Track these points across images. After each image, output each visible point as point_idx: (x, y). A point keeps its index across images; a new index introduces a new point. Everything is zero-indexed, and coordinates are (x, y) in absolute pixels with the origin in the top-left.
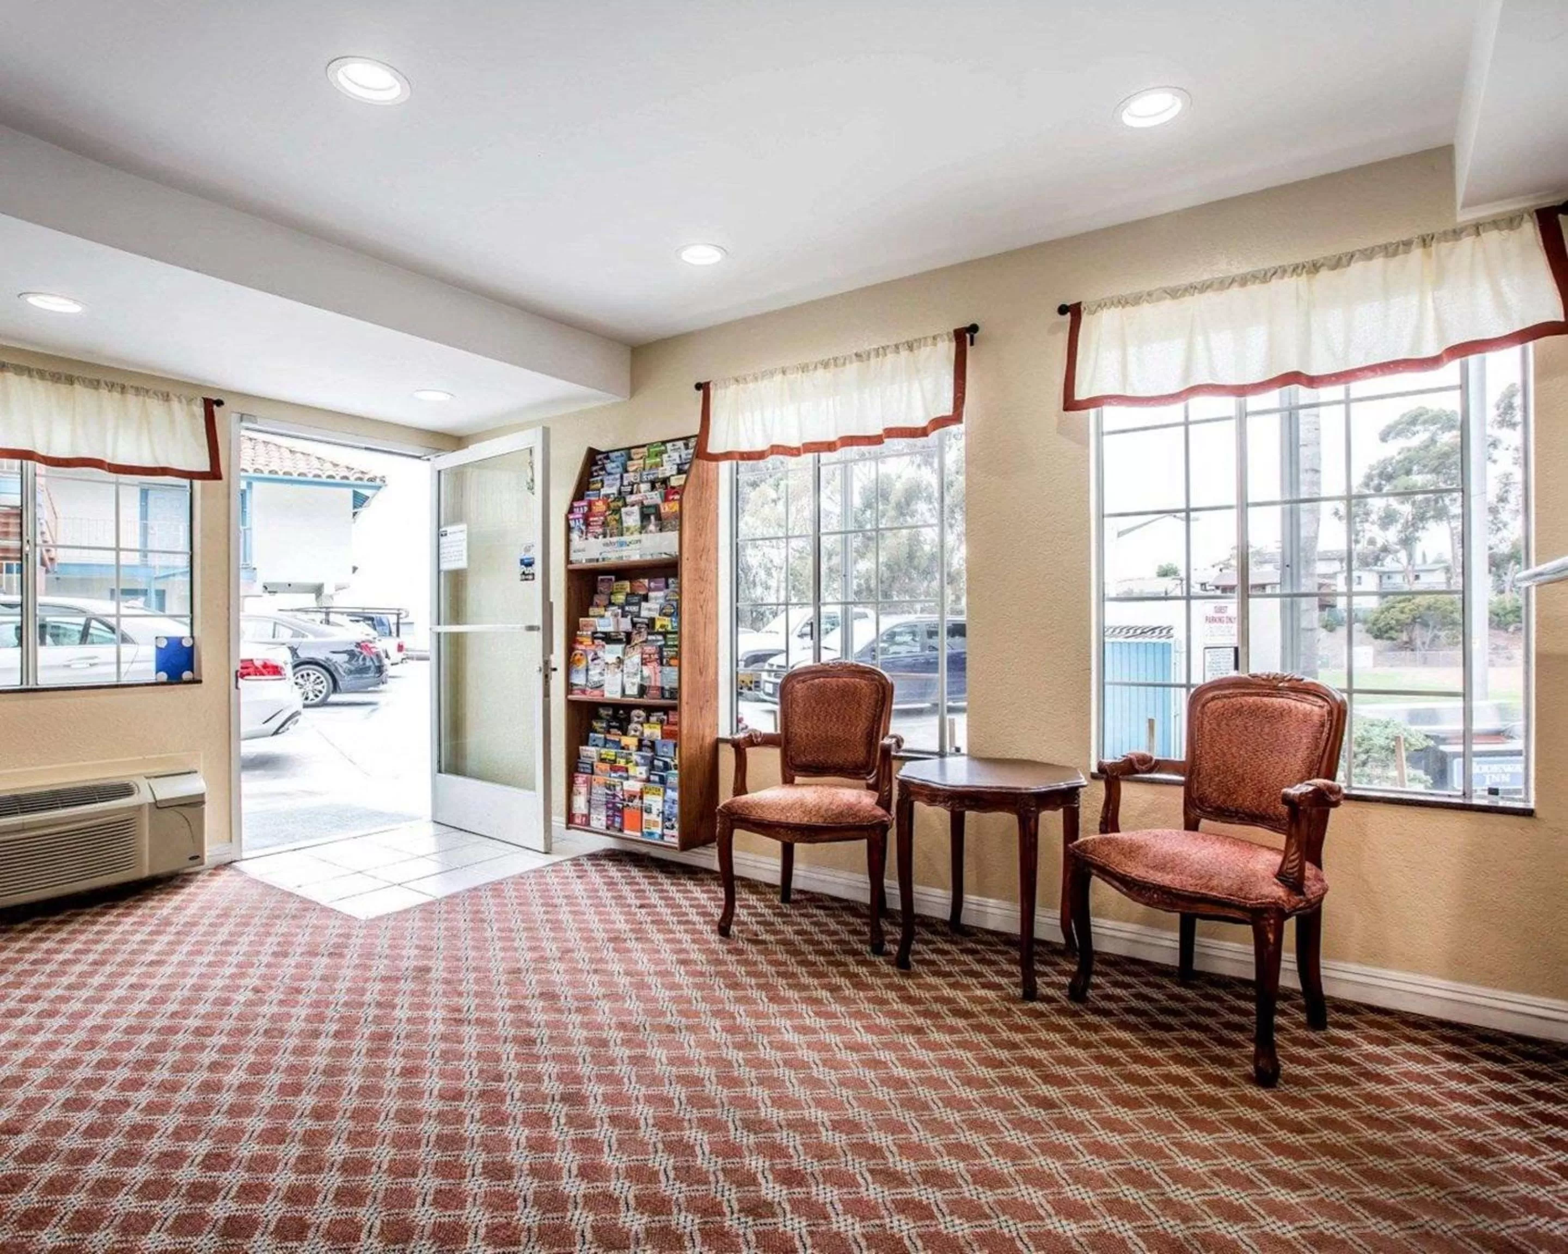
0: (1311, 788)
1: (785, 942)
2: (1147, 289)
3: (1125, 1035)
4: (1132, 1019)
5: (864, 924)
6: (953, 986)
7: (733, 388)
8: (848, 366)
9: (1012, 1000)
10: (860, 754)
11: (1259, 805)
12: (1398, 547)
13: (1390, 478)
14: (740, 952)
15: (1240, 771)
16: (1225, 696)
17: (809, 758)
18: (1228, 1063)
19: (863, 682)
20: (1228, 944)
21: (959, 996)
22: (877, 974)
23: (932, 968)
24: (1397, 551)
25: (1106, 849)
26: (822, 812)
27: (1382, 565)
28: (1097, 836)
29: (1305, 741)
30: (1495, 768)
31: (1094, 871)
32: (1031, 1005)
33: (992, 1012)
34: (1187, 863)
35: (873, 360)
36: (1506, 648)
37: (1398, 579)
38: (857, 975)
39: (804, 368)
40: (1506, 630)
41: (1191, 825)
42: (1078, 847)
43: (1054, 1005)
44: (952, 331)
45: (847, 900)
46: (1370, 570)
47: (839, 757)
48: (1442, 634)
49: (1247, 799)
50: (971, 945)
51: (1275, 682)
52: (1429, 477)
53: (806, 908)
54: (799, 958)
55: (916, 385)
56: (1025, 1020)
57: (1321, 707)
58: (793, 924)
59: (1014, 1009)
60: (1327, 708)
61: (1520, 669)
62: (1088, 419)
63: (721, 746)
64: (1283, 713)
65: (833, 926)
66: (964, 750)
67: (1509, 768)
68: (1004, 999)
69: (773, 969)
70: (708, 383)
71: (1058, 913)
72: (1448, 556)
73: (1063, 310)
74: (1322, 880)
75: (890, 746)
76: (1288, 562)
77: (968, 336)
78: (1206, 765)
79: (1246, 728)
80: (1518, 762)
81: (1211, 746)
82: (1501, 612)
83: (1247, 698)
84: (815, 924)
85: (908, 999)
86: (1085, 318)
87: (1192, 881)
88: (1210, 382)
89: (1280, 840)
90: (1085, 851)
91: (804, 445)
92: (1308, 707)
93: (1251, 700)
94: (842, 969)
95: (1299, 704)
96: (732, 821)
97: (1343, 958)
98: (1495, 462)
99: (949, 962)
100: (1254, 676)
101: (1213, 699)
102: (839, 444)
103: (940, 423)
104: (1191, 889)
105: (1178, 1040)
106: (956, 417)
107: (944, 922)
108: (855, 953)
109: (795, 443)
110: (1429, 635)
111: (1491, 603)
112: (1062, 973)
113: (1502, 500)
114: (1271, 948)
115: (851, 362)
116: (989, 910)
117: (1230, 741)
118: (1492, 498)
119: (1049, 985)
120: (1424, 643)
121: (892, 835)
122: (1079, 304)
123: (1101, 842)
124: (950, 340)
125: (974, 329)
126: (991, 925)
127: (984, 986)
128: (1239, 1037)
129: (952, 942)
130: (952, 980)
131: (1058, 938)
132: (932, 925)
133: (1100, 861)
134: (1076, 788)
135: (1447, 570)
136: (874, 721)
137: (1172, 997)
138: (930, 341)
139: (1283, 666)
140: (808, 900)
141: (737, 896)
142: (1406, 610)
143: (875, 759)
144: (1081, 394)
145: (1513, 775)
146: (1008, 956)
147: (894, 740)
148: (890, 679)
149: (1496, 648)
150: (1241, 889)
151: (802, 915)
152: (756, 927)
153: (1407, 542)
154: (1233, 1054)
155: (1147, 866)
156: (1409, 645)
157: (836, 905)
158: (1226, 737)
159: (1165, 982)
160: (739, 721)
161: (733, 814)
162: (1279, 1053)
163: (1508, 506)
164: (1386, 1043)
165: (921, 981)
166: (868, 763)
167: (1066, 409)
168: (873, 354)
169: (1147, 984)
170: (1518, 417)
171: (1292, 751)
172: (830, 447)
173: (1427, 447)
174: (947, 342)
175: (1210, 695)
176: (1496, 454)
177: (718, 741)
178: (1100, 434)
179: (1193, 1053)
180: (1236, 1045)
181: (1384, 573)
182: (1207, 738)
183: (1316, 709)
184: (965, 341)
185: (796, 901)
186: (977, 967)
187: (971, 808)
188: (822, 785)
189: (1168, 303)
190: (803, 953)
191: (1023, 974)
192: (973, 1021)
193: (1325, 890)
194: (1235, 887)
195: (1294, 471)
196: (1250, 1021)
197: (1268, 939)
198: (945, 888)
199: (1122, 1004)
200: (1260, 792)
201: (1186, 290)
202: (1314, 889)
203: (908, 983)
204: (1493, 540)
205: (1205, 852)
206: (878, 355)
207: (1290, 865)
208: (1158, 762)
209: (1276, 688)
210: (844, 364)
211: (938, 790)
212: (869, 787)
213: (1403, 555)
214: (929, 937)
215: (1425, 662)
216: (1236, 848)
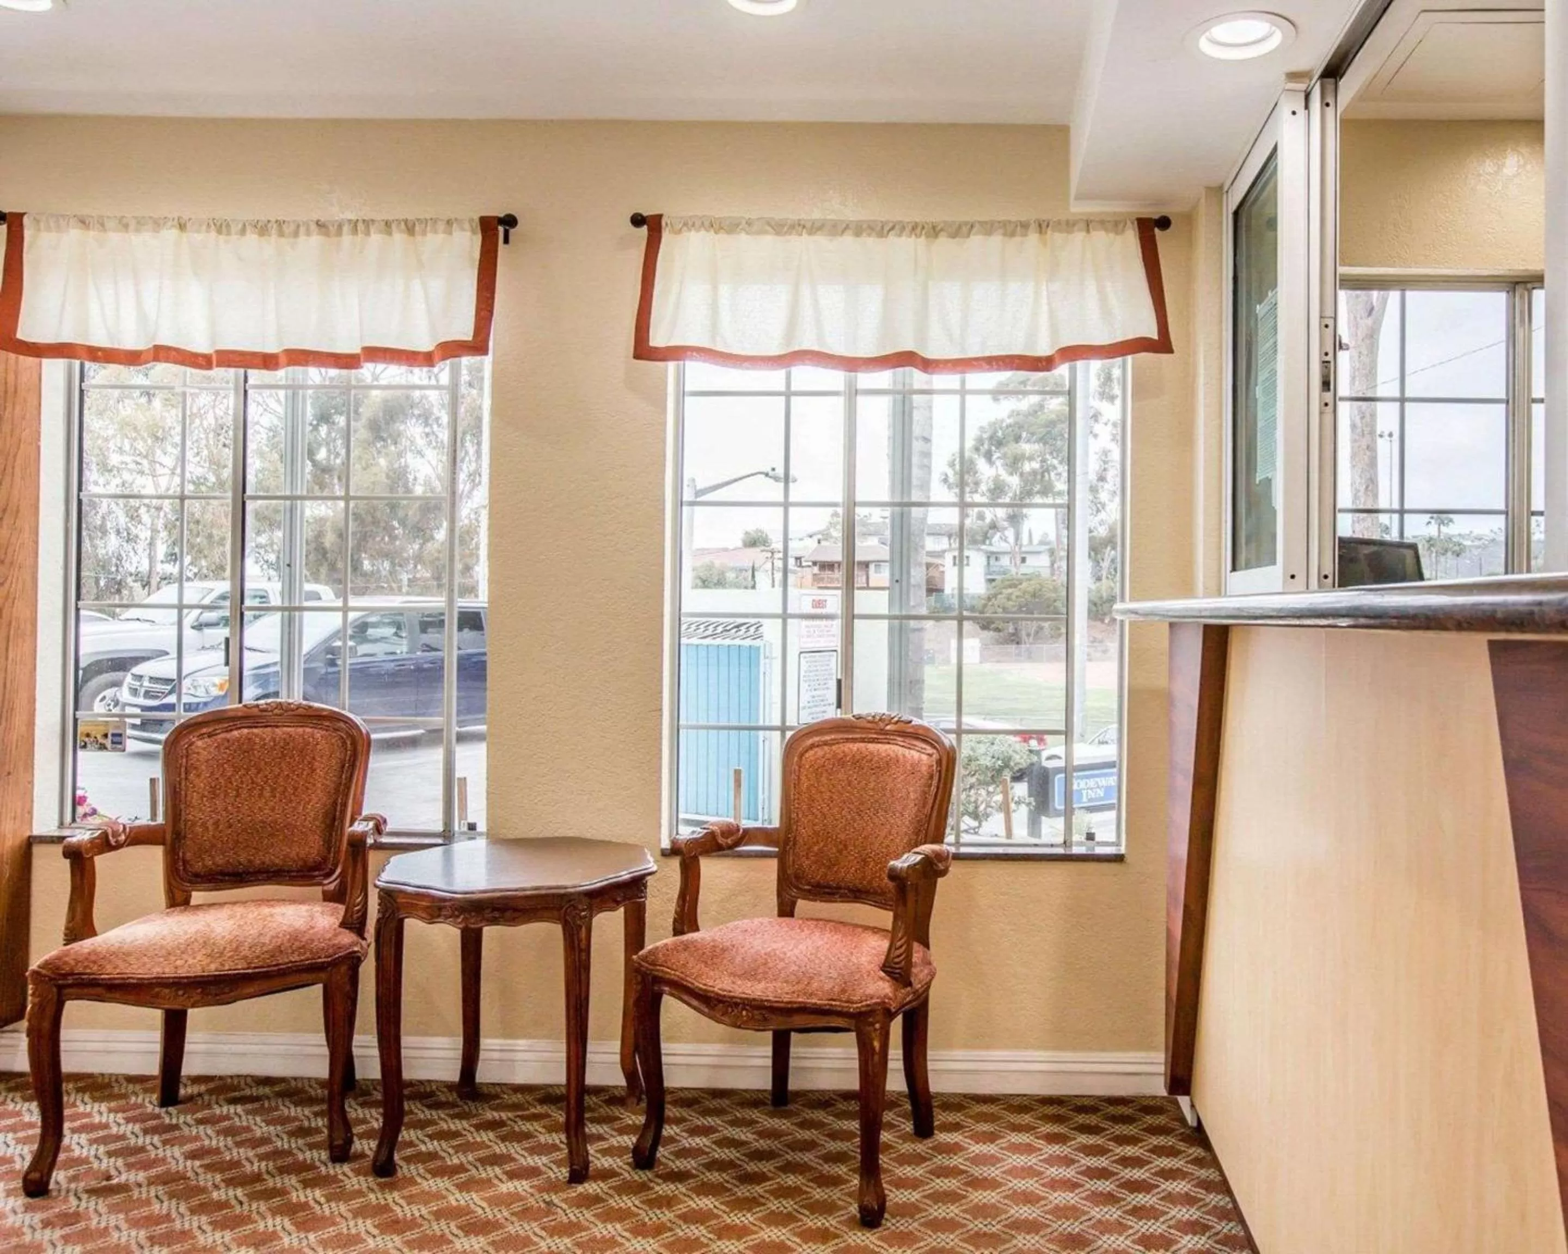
0: (919, 857)
1: (167, 1179)
2: (747, 216)
3: (706, 1203)
4: (714, 1177)
5: (316, 1114)
6: (463, 1187)
7: (75, 234)
8: (302, 238)
9: (553, 1187)
10: (311, 848)
11: (864, 878)
12: (1006, 524)
13: (1000, 444)
14: (70, 1218)
15: (842, 836)
16: (826, 743)
17: (220, 860)
18: (827, 1208)
19: (318, 734)
20: (828, 1050)
21: (475, 1200)
22: (341, 1195)
23: (432, 1165)
24: (1006, 529)
25: (683, 956)
26: (245, 951)
27: (991, 544)
28: (670, 940)
29: (912, 796)
30: (1091, 782)
31: (667, 989)
32: (580, 1189)
33: (526, 1214)
34: (781, 965)
35: (347, 239)
36: (1101, 641)
37: (1005, 561)
38: (304, 1206)
39: (222, 227)
40: (1102, 621)
41: (786, 910)
42: (644, 959)
43: (613, 1182)
44: (476, 217)
45: (282, 1080)
46: (979, 550)
47: (274, 856)
48: (1046, 625)
49: (849, 873)
50: (490, 1115)
51: (881, 725)
52: (1036, 447)
53: (209, 1106)
54: (195, 1202)
55: (417, 285)
56: (573, 1215)
57: (930, 755)
58: (182, 1141)
59: (556, 1201)
60: (936, 756)
61: (1114, 666)
62: (666, 371)
63: (37, 850)
64: (889, 763)
65: (260, 1128)
66: (482, 827)
67: (1103, 782)
68: (541, 1190)
69: (142, 1234)
70: (20, 216)
71: (616, 1045)
72: (1052, 537)
73: (638, 220)
74: (930, 963)
75: (364, 835)
76: (897, 577)
77: (501, 229)
78: (804, 832)
79: (850, 784)
80: (1111, 774)
81: (810, 807)
82: (1099, 602)
83: (851, 745)
84: (227, 1132)
85: (394, 1226)
86: (666, 237)
87: (787, 988)
88: (816, 348)
89: (886, 918)
90: (653, 964)
91: (218, 352)
92: (916, 755)
93: (855, 747)
94: (276, 1201)
95: (907, 752)
96: (60, 988)
97: (950, 1046)
98: (1096, 436)
99: (457, 1149)
100: (859, 718)
101: (812, 746)
102: (283, 359)
103: (452, 349)
104: (786, 998)
105: (772, 1192)
106: (478, 346)
107: (450, 1087)
108: (300, 1168)
109: (202, 346)
110: (1033, 627)
111: (1090, 591)
112: (622, 1131)
113: (1102, 479)
114: (876, 1058)
115: (308, 233)
116: (520, 1056)
117: (831, 798)
118: (1093, 477)
119: (605, 1152)
120: (1028, 635)
121: (368, 971)
122: (660, 217)
123: (675, 948)
124: (474, 232)
125: (510, 221)
126: (521, 1078)
127: (512, 1175)
128: (841, 1170)
129: (460, 1116)
130: (463, 1177)
131: (618, 1079)
132: (431, 1094)
133: (673, 975)
134: (643, 877)
135: (1052, 552)
136: (337, 790)
137: (763, 1134)
138: (441, 226)
139: (890, 707)
140: (210, 1092)
141: (67, 1112)
142: (1013, 597)
143: (338, 852)
144: (657, 339)
145: (1108, 789)
146: (546, 1122)
147: (371, 824)
148: (364, 728)
149: (1094, 640)
150: (843, 991)
151: (200, 1122)
152: (107, 1164)
153: (1014, 520)
154: (835, 1194)
155: (733, 974)
156: (1015, 639)
157: (267, 1090)
158: (827, 795)
159: (755, 1114)
160: (77, 802)
161: (65, 976)
162: (884, 1178)
163: (1106, 486)
164: (991, 1138)
165: (414, 1190)
166: (325, 859)
167: (637, 356)
168: (346, 229)
169: (735, 1123)
170: (1117, 391)
171: (899, 808)
172: (268, 361)
173: (1036, 412)
174: (468, 234)
175: (810, 742)
176: (1098, 428)
177: (30, 843)
178: (681, 394)
179: (788, 1205)
180: (835, 1181)
181: (993, 553)
182: (805, 797)
183: (924, 757)
184: (496, 235)
185: (191, 1098)
186: (500, 1148)
187: (494, 921)
188: (244, 903)
189: (769, 240)
190: (203, 1190)
191: (569, 1145)
192: (495, 1236)
193: (932, 975)
194: (836, 989)
195: (906, 472)
196: (853, 1147)
197: (873, 1049)
198: (451, 1034)
199: (703, 1159)
200: (864, 860)
201: (792, 227)
202: (921, 976)
203: (394, 1198)
204: (1094, 522)
205: (802, 947)
206: (355, 231)
207: (898, 952)
208: (746, 831)
209: (883, 732)
210: (296, 234)
211: (444, 900)
212: (329, 897)
213: (1010, 533)
214: (428, 1114)
215: (1030, 657)
216: (838, 937)
